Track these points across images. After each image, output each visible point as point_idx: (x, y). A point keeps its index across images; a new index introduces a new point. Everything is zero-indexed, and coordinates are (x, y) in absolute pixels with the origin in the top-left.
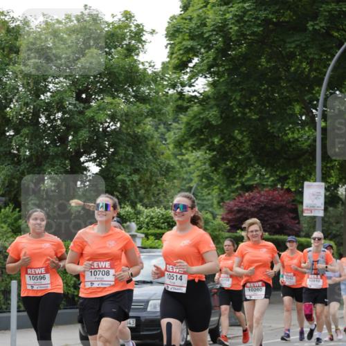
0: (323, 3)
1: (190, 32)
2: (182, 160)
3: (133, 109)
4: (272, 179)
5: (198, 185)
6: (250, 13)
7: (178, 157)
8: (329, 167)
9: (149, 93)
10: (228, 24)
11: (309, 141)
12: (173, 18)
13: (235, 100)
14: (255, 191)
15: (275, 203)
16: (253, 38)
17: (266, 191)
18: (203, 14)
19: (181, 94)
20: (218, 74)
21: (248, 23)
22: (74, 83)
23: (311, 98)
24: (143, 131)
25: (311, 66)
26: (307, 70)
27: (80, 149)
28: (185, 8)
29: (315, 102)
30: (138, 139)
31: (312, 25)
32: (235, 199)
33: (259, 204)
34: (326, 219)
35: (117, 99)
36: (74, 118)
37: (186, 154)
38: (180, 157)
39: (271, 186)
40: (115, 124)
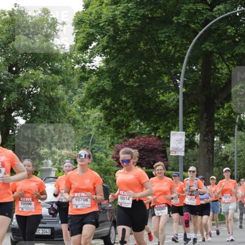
0: (184, 4)
1: (90, 23)
2: (84, 115)
3: (50, 78)
4: (148, 129)
5: (96, 133)
6: (132, 10)
7: (82, 113)
8: (188, 121)
9: (61, 67)
10: (117, 18)
11: (174, 102)
12: (78, 13)
13: (122, 72)
14: (136, 137)
15: (150, 146)
16: (134, 28)
17: (144, 138)
18: (99, 10)
19: (83, 68)
20: (110, 54)
21: (131, 18)
22: (7, 59)
23: (175, 71)
24: (57, 94)
25: (176, 49)
26: (173, 51)
27: (11, 107)
28: (87, 6)
29: (178, 75)
30: (53, 100)
31: (176, 20)
32: (122, 143)
33: (139, 147)
34: (186, 158)
35: (37, 71)
36: (7, 84)
37: (88, 111)
38: (83, 113)
39: (147, 134)
40: (36, 89)
